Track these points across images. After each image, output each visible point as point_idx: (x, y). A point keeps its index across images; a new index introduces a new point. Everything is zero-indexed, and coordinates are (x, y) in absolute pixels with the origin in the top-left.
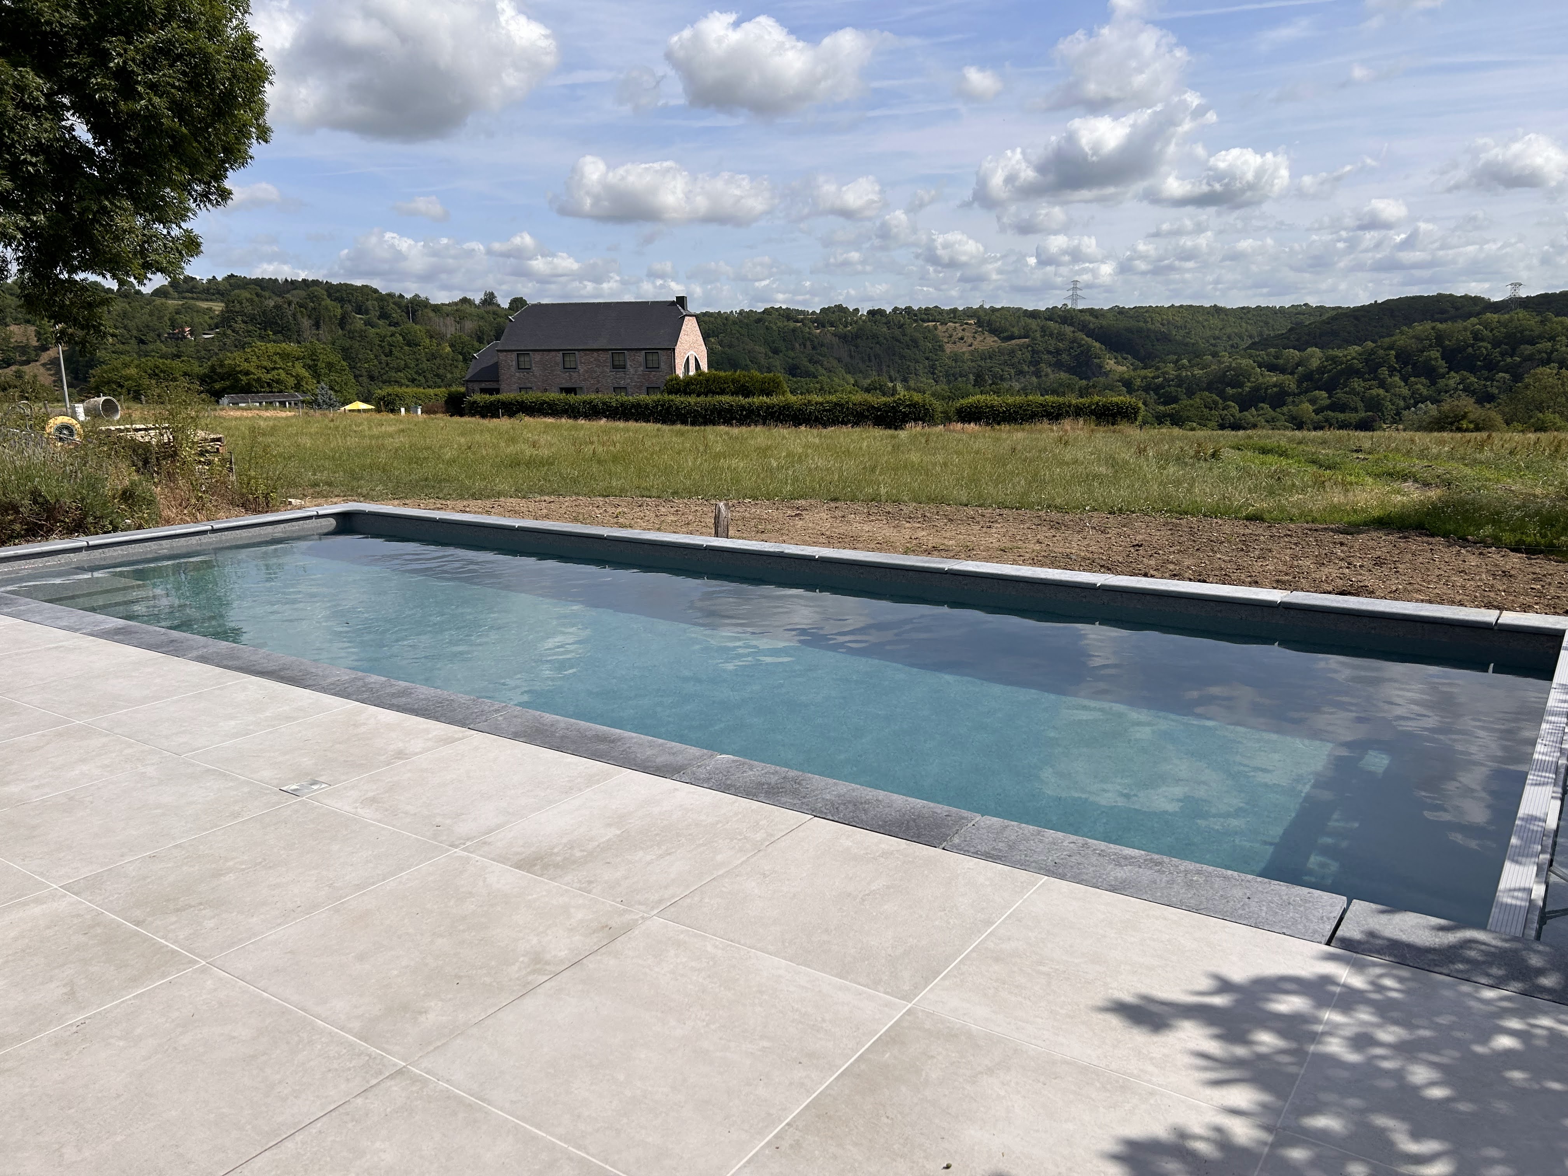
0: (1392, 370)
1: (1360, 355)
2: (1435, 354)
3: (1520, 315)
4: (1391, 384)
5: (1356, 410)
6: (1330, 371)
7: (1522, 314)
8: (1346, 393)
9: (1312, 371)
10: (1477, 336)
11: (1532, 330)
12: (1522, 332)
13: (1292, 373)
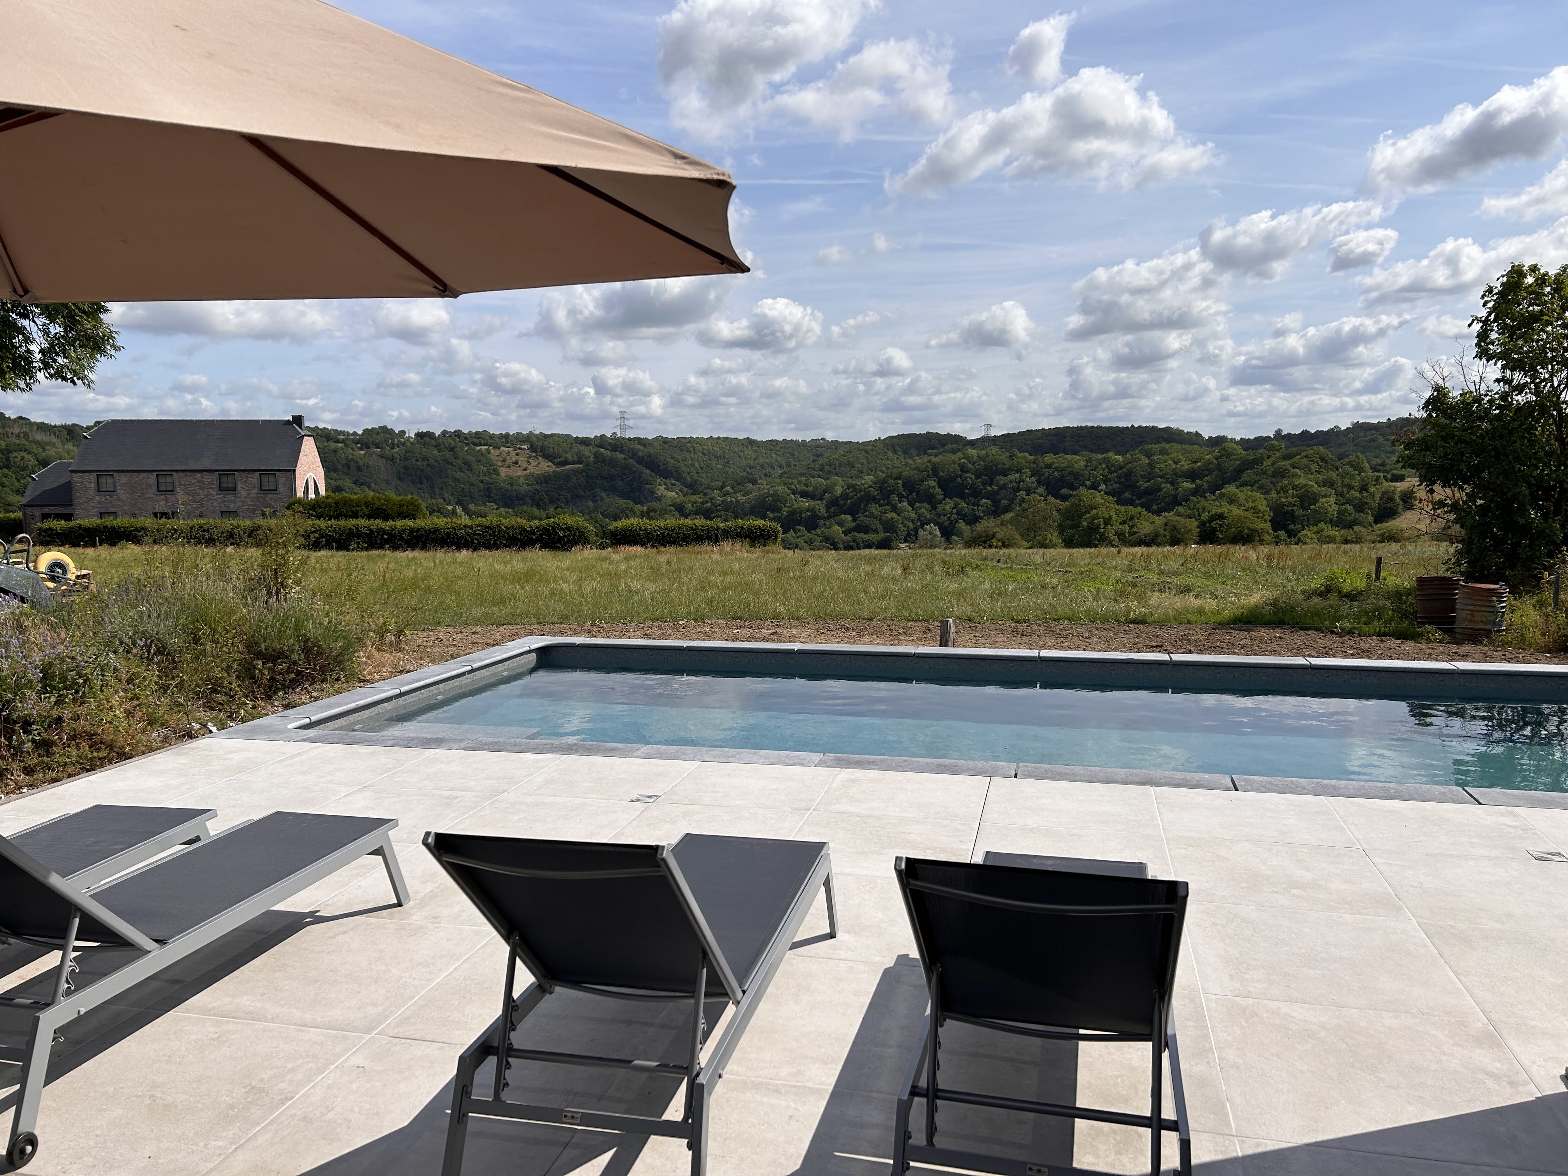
0: (901, 497)
1: (875, 483)
2: (932, 483)
3: (993, 451)
4: (901, 508)
5: (876, 531)
6: (852, 498)
7: (994, 450)
8: (866, 516)
9: (838, 497)
10: (963, 469)
11: (1004, 464)
12: (996, 465)
13: (821, 499)
